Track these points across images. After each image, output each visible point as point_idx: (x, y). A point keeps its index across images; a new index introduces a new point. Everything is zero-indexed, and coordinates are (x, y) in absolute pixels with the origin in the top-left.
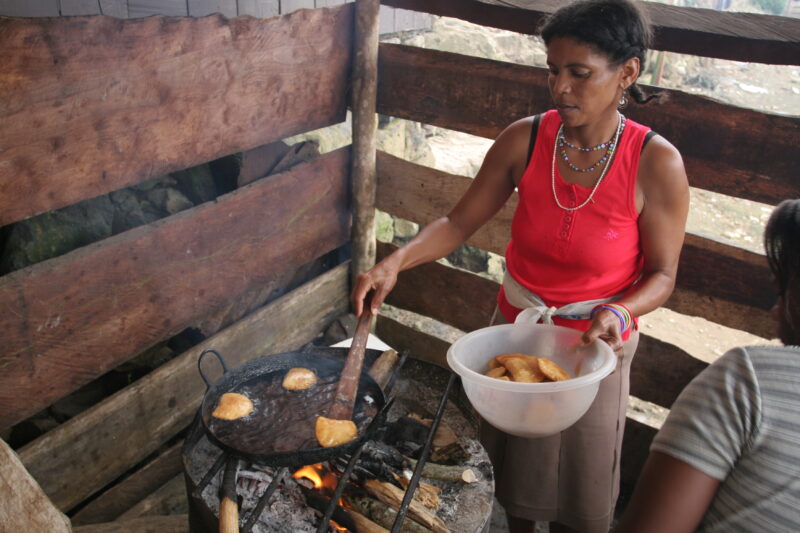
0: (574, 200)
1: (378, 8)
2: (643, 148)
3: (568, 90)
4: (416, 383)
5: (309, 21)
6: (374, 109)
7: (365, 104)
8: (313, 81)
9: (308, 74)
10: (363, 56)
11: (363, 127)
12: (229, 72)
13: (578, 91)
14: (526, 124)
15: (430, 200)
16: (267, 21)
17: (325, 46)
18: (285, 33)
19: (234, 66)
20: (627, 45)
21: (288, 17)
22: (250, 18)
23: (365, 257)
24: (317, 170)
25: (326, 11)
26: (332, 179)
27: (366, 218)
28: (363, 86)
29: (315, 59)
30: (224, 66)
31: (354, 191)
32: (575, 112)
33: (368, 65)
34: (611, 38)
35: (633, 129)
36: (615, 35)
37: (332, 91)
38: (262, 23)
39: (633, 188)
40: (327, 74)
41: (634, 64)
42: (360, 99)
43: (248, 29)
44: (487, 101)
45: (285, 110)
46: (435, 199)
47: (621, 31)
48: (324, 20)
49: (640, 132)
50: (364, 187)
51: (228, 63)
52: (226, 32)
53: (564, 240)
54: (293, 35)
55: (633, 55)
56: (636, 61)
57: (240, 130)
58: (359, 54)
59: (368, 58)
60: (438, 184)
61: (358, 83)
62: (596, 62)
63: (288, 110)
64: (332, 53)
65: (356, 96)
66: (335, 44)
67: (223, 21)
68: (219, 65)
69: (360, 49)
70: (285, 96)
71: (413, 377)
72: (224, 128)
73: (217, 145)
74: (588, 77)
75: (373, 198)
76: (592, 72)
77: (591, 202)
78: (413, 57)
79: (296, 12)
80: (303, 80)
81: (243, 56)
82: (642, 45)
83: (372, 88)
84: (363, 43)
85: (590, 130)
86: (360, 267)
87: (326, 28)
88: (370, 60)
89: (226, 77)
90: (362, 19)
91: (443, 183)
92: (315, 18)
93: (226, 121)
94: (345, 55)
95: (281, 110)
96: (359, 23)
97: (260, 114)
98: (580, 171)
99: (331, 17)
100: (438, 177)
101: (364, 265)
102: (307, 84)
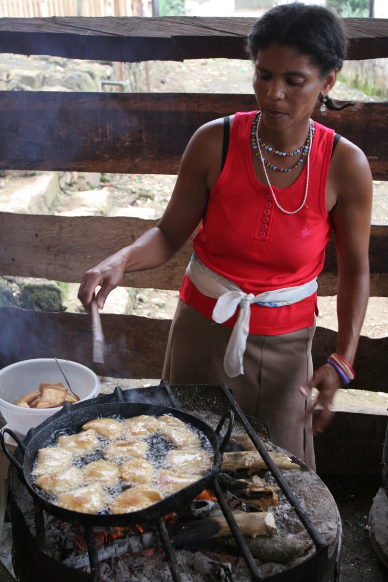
3: (282, 97)
13: (291, 98)
15: (48, 249)
32: (286, 118)
35: (322, 132)
39: (324, 188)
41: (334, 75)
44: (97, 136)
46: (54, 247)
49: (328, 134)
53: (263, 240)
60: (56, 230)
74: (302, 85)
76: (304, 82)
91: (61, 228)
100: (54, 223)
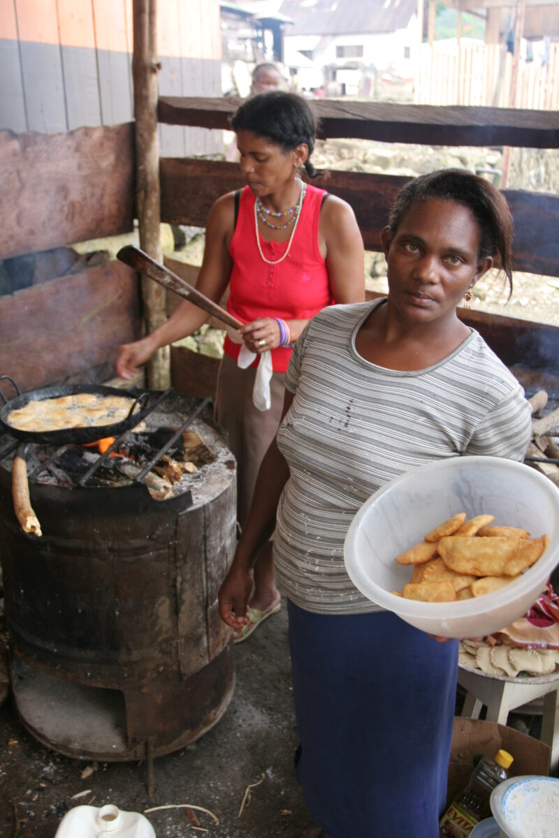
0: (274, 254)
1: (156, 126)
2: (322, 206)
3: (253, 170)
4: (180, 415)
5: (91, 137)
6: (158, 217)
7: (149, 213)
8: (98, 192)
9: (93, 186)
10: (144, 171)
11: (148, 235)
12: (20, 181)
13: (259, 171)
14: (230, 198)
16: (52, 136)
17: (108, 161)
18: (69, 147)
19: (24, 175)
20: (295, 136)
21: (71, 133)
22: (36, 134)
23: (159, 361)
24: (106, 274)
25: (107, 129)
26: (122, 283)
27: (158, 321)
28: (146, 196)
29: (99, 171)
30: (14, 176)
31: (144, 296)
32: (260, 187)
33: (150, 178)
34: (281, 132)
35: (312, 193)
36: (284, 129)
37: (117, 202)
38: (48, 138)
40: (111, 186)
41: (304, 149)
42: (145, 209)
43: (35, 143)
45: (73, 217)
47: (288, 125)
48: (106, 137)
50: (153, 292)
51: (18, 172)
52: (16, 145)
53: (270, 287)
54: (77, 149)
55: (301, 142)
56: (305, 146)
57: (32, 232)
58: (141, 168)
59: (149, 170)
61: (142, 195)
62: (271, 150)
63: (77, 218)
64: (115, 167)
65: (140, 207)
66: (118, 159)
67: (13, 135)
68: (11, 174)
69: (142, 164)
70: (73, 205)
71: (179, 411)
72: (17, 230)
73: (12, 244)
74: (266, 160)
75: (163, 302)
76: (268, 158)
77: (287, 256)
78: (190, 168)
79: (78, 129)
80: (89, 191)
81: (32, 166)
82: (308, 134)
83: (155, 198)
84: (144, 158)
85: (278, 197)
86: (155, 371)
87: (108, 144)
88: (152, 173)
89: (17, 184)
90: (142, 136)
92: (97, 135)
93: (19, 223)
94: (128, 169)
95: (70, 217)
96: (139, 139)
97: (50, 219)
98: (276, 228)
99: (112, 135)
101: (159, 368)
102: (93, 195)
